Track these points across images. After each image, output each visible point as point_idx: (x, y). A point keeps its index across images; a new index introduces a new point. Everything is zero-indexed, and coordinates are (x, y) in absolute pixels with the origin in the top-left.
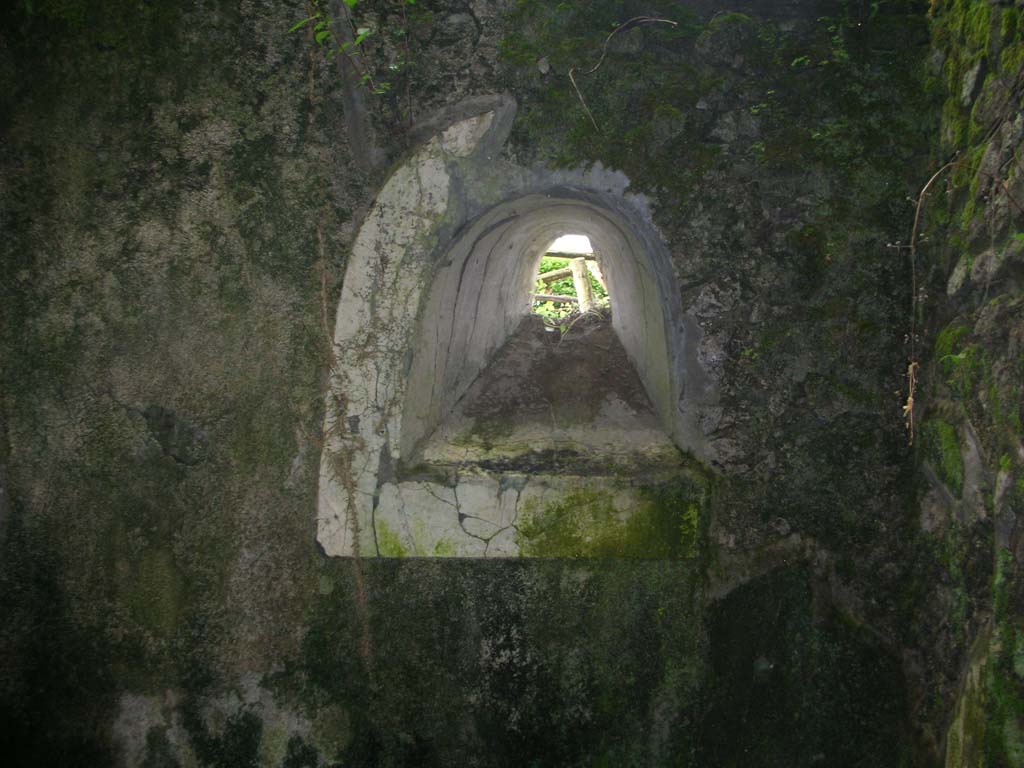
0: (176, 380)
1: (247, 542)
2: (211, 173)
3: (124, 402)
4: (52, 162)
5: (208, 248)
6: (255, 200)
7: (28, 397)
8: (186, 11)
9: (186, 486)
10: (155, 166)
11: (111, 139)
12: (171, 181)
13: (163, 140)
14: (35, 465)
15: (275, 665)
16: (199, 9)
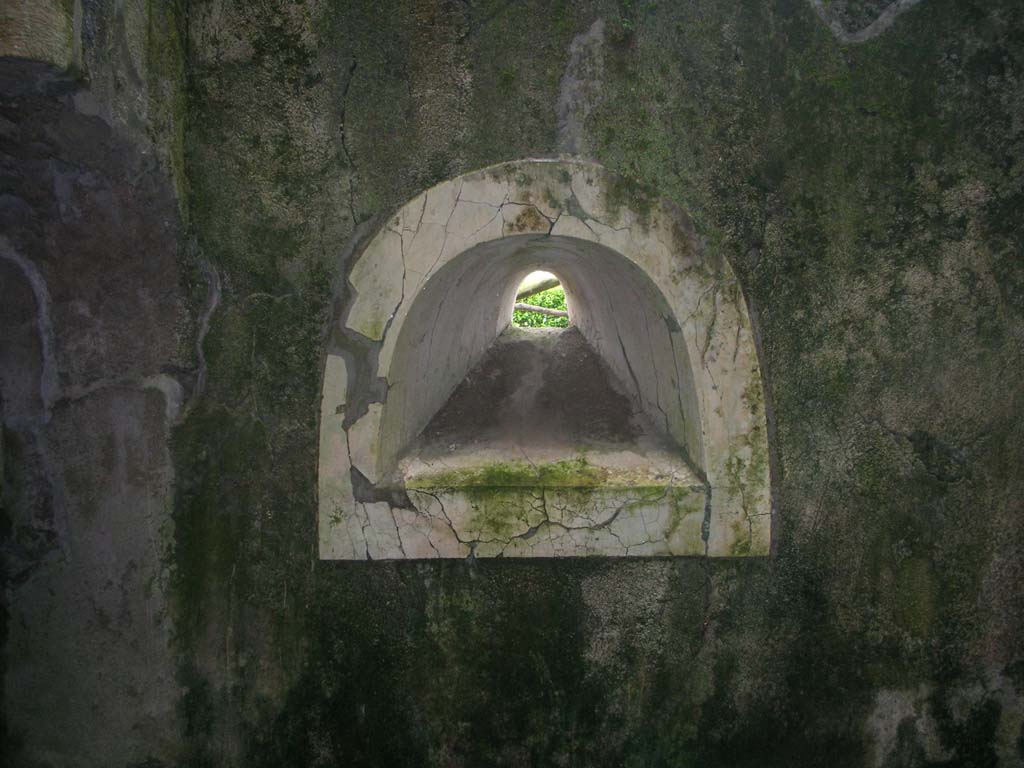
0: (938, 407)
1: (997, 548)
2: (968, 227)
3: (893, 428)
4: (823, 213)
5: (967, 291)
6: (1008, 250)
7: (801, 425)
8: (940, 83)
9: (947, 500)
10: (918, 218)
11: (877, 193)
12: (933, 233)
13: (925, 196)
14: (807, 486)
15: (1016, 655)
16: (950, 83)
